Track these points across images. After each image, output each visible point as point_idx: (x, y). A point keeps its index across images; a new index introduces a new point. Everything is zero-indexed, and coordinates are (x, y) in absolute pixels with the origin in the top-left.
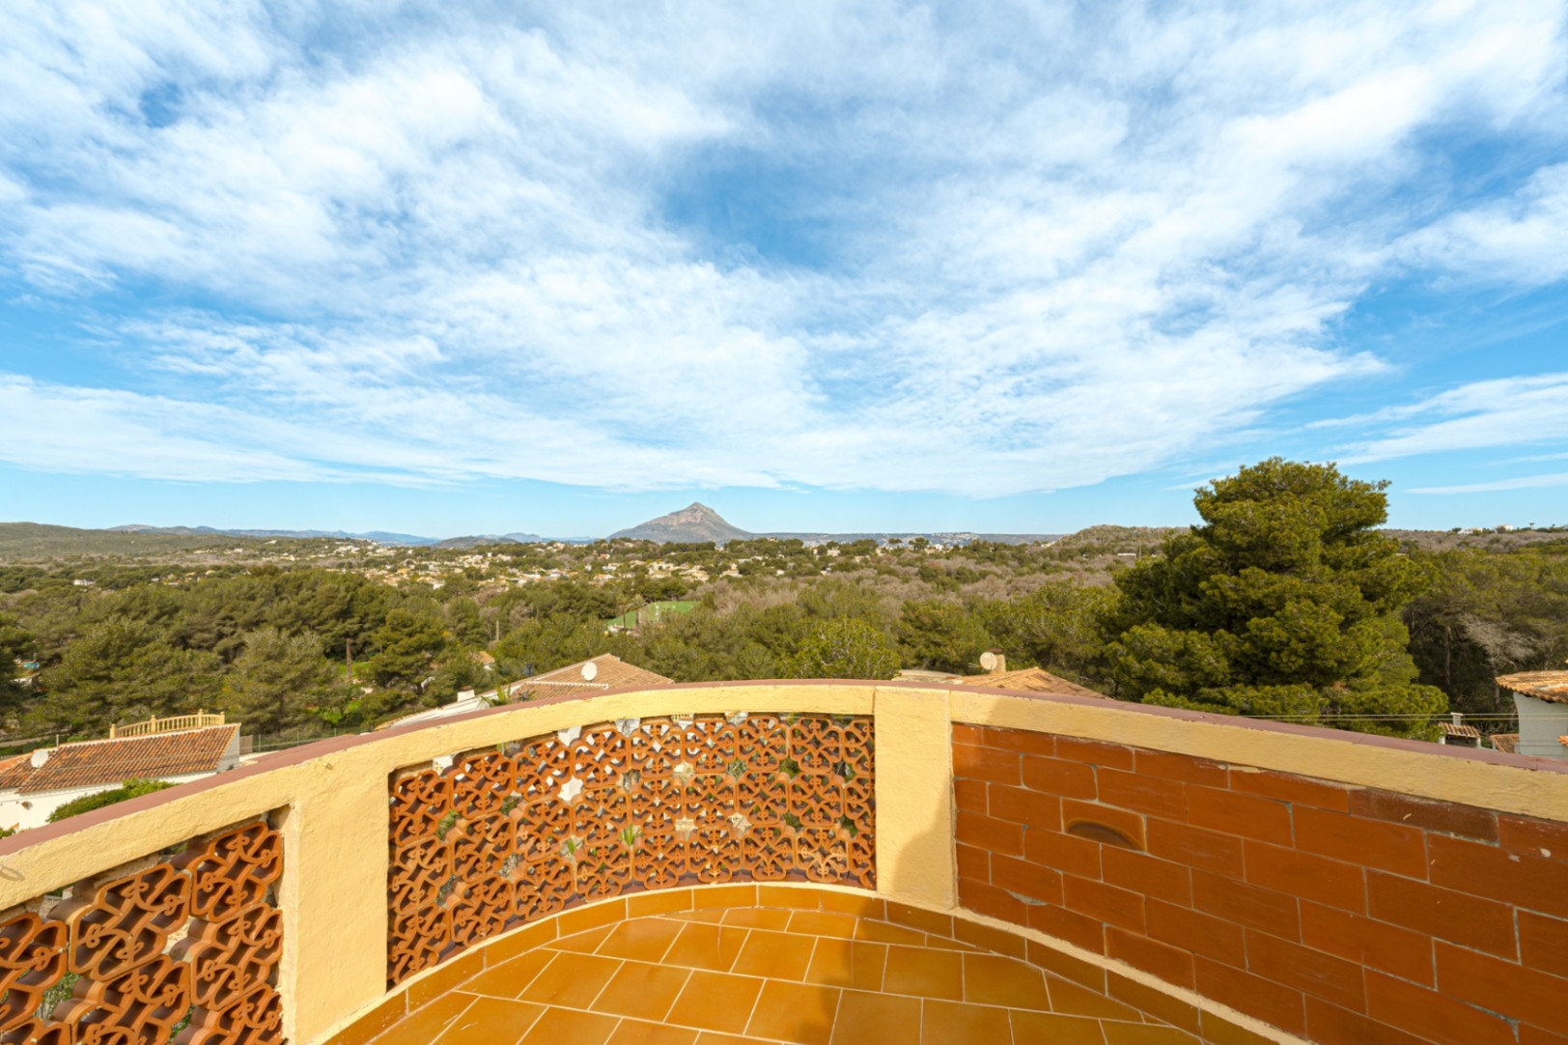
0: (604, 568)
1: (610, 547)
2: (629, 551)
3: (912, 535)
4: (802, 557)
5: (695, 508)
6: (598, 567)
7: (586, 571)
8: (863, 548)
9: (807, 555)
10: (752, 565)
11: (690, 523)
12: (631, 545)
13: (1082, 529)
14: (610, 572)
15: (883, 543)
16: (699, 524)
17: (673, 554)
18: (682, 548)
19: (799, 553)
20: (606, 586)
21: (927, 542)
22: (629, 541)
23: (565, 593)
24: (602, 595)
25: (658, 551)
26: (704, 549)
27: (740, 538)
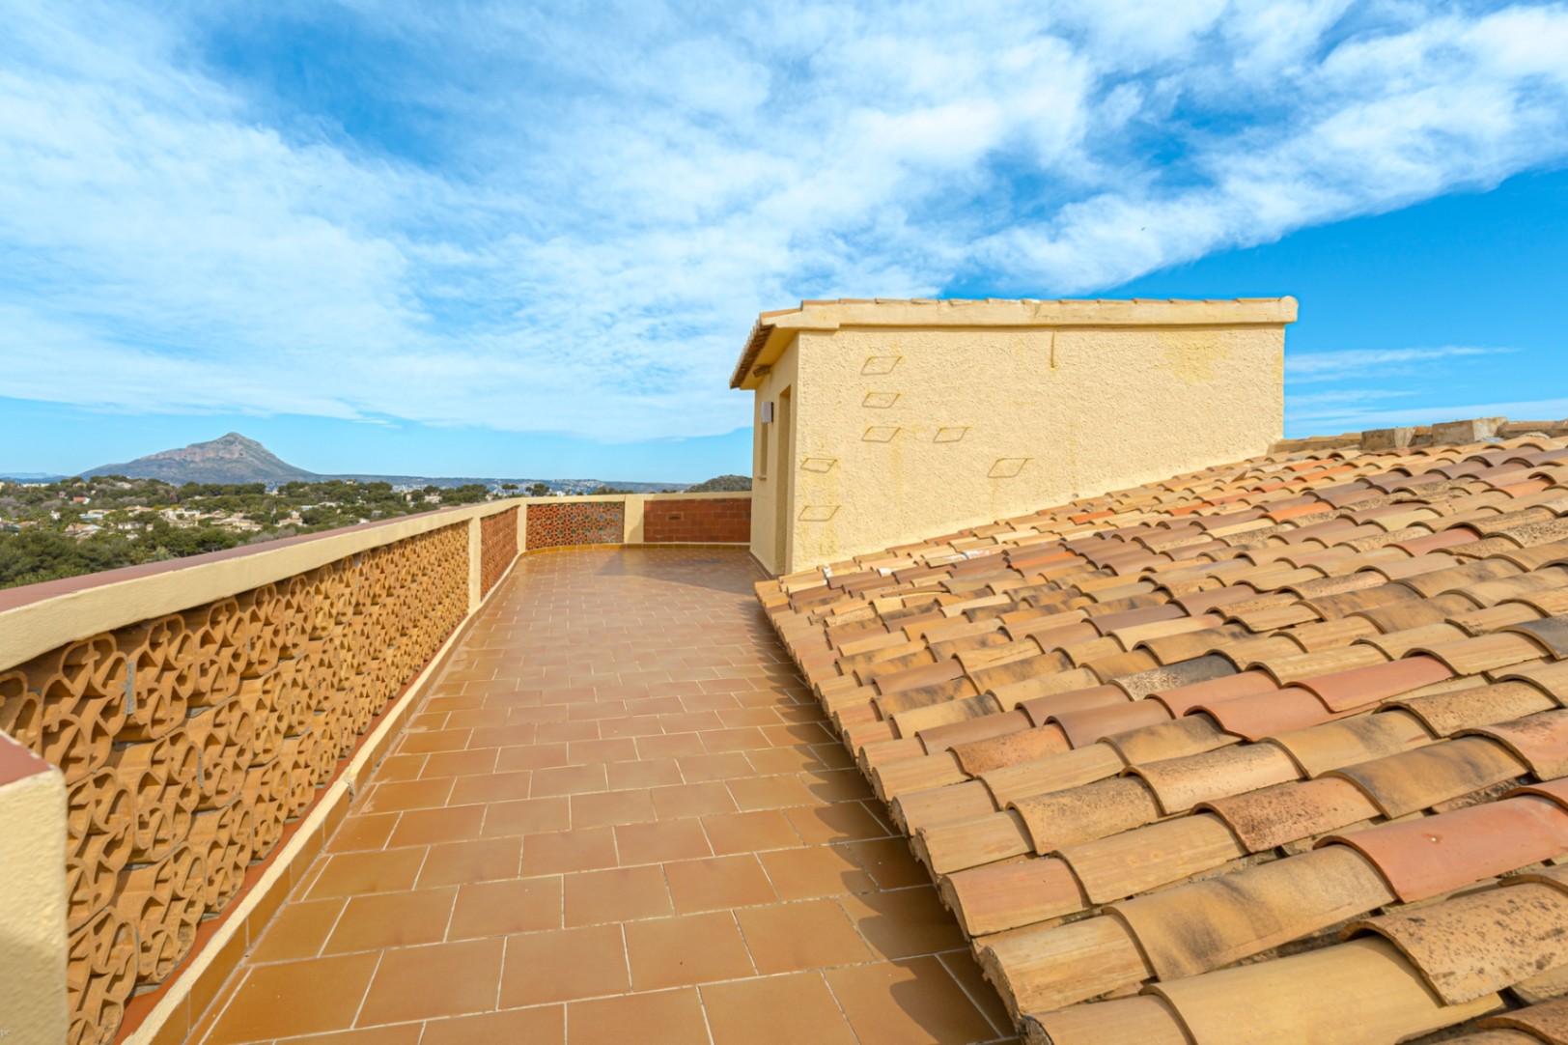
0: (82, 515)
1: (90, 488)
2: (124, 493)
3: (528, 481)
4: (391, 503)
5: (230, 440)
6: (71, 515)
7: (54, 522)
8: (470, 494)
9: (399, 502)
10: (323, 513)
11: (222, 458)
12: (127, 486)
13: (710, 478)
14: (94, 521)
15: (494, 489)
16: (237, 461)
17: (197, 498)
18: (215, 491)
19: (387, 498)
20: (95, 538)
21: (548, 489)
22: (124, 479)
23: (32, 547)
24: (94, 550)
25: (173, 494)
26: (248, 492)
27: (300, 480)
